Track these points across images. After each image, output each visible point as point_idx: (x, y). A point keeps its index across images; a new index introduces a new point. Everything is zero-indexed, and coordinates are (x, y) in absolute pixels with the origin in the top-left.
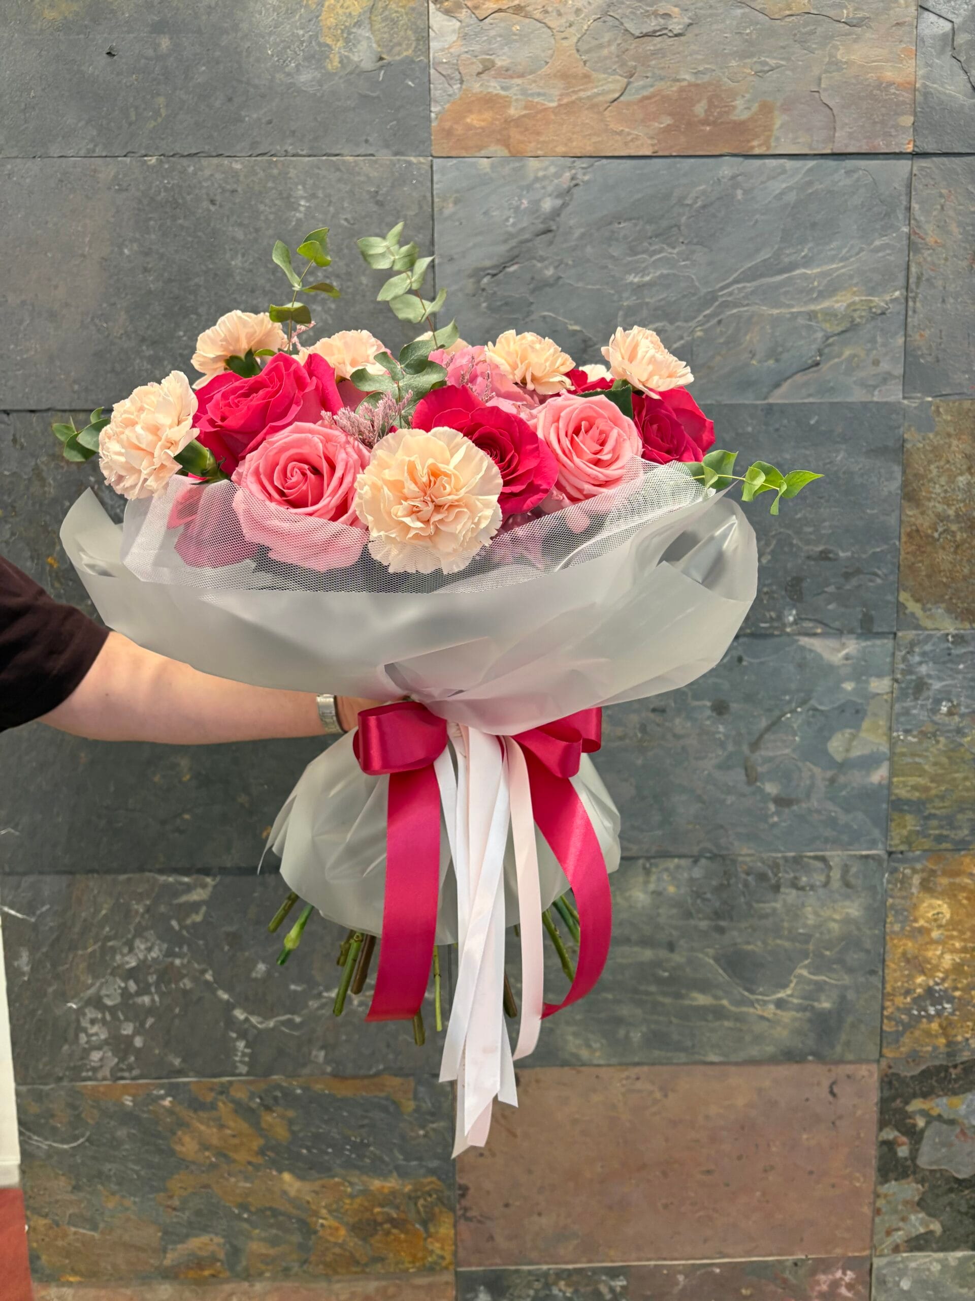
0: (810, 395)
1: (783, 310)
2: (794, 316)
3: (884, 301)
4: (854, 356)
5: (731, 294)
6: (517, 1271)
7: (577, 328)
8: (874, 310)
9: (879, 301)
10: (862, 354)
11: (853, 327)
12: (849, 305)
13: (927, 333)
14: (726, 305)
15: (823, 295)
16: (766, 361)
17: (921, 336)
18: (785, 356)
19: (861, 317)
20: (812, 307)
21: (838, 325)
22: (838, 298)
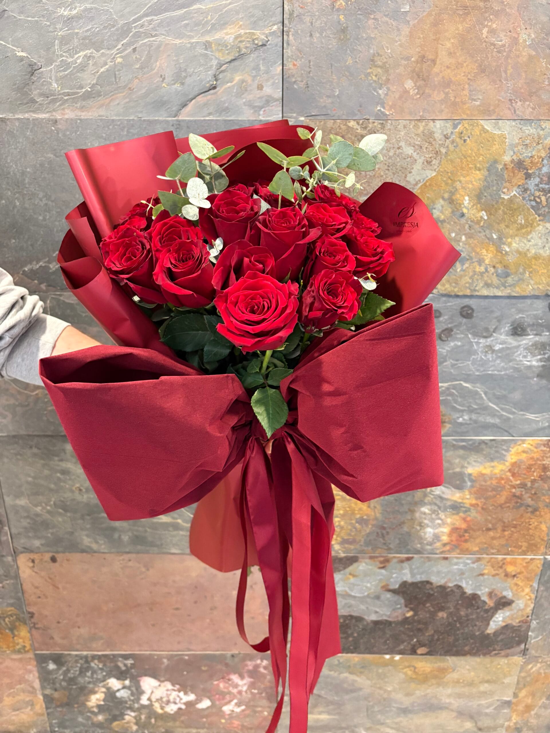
0: (210, 114)
1: (184, 41)
2: (193, 46)
3: (264, 34)
4: (243, 81)
5: (142, 26)
6: (69, 655)
7: (24, 54)
8: (256, 42)
9: (260, 35)
10: (249, 79)
11: (241, 56)
12: (236, 38)
13: (298, 63)
14: (138, 35)
15: (214, 28)
16: (174, 84)
17: (294, 65)
18: (188, 81)
19: (246, 48)
20: (208, 38)
21: (228, 54)
22: (228, 30)
